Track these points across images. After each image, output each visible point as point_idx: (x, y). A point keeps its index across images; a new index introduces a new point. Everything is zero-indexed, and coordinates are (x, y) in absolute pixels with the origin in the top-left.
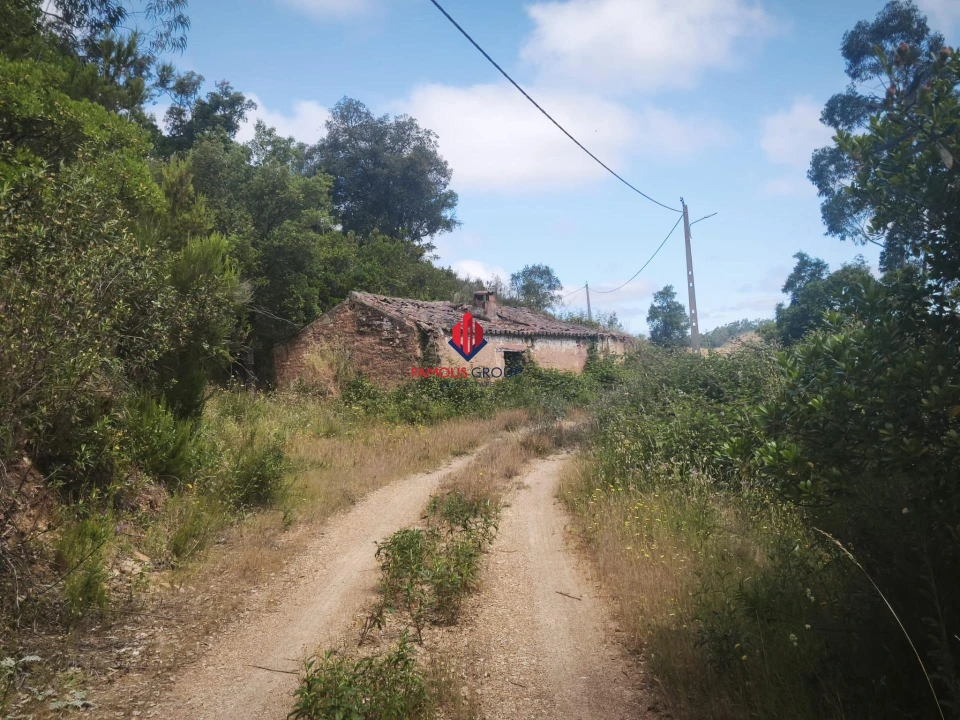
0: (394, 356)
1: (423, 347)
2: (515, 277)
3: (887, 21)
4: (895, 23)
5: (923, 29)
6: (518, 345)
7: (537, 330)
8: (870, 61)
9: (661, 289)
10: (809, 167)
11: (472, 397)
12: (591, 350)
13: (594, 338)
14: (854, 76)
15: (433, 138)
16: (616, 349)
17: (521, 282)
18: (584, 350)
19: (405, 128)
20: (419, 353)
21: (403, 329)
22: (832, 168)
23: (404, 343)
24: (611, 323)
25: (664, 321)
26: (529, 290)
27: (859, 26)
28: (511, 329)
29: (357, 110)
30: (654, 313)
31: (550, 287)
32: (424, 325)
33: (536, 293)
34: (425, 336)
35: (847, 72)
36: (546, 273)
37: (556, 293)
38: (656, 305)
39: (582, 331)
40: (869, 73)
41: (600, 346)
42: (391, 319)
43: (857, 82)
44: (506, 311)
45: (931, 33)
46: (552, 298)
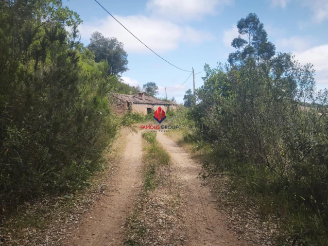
0: (121, 108)
1: (128, 107)
2: (144, 86)
3: (249, 18)
4: (251, 19)
5: (258, 21)
6: (150, 106)
7: (155, 103)
8: (244, 29)
9: (188, 90)
10: (228, 58)
11: (141, 118)
12: (168, 108)
13: (169, 105)
14: (241, 33)
15: (122, 45)
16: (174, 108)
17: (146, 87)
18: (166, 108)
19: (113, 41)
20: (127, 108)
21: (123, 102)
22: (234, 58)
23: (123, 106)
24: (173, 100)
25: (188, 100)
26: (149, 90)
27: (242, 19)
28: (149, 102)
29: (100, 35)
30: (185, 97)
31: (155, 89)
32: (129, 101)
33: (151, 91)
34: (129, 104)
35: (239, 32)
36: (154, 84)
37: (157, 91)
38: (186, 95)
39: (166, 103)
40: (244, 32)
41: (170, 107)
42: (120, 100)
43: (241, 35)
44: (147, 97)
45: (260, 23)
46: (156, 92)
